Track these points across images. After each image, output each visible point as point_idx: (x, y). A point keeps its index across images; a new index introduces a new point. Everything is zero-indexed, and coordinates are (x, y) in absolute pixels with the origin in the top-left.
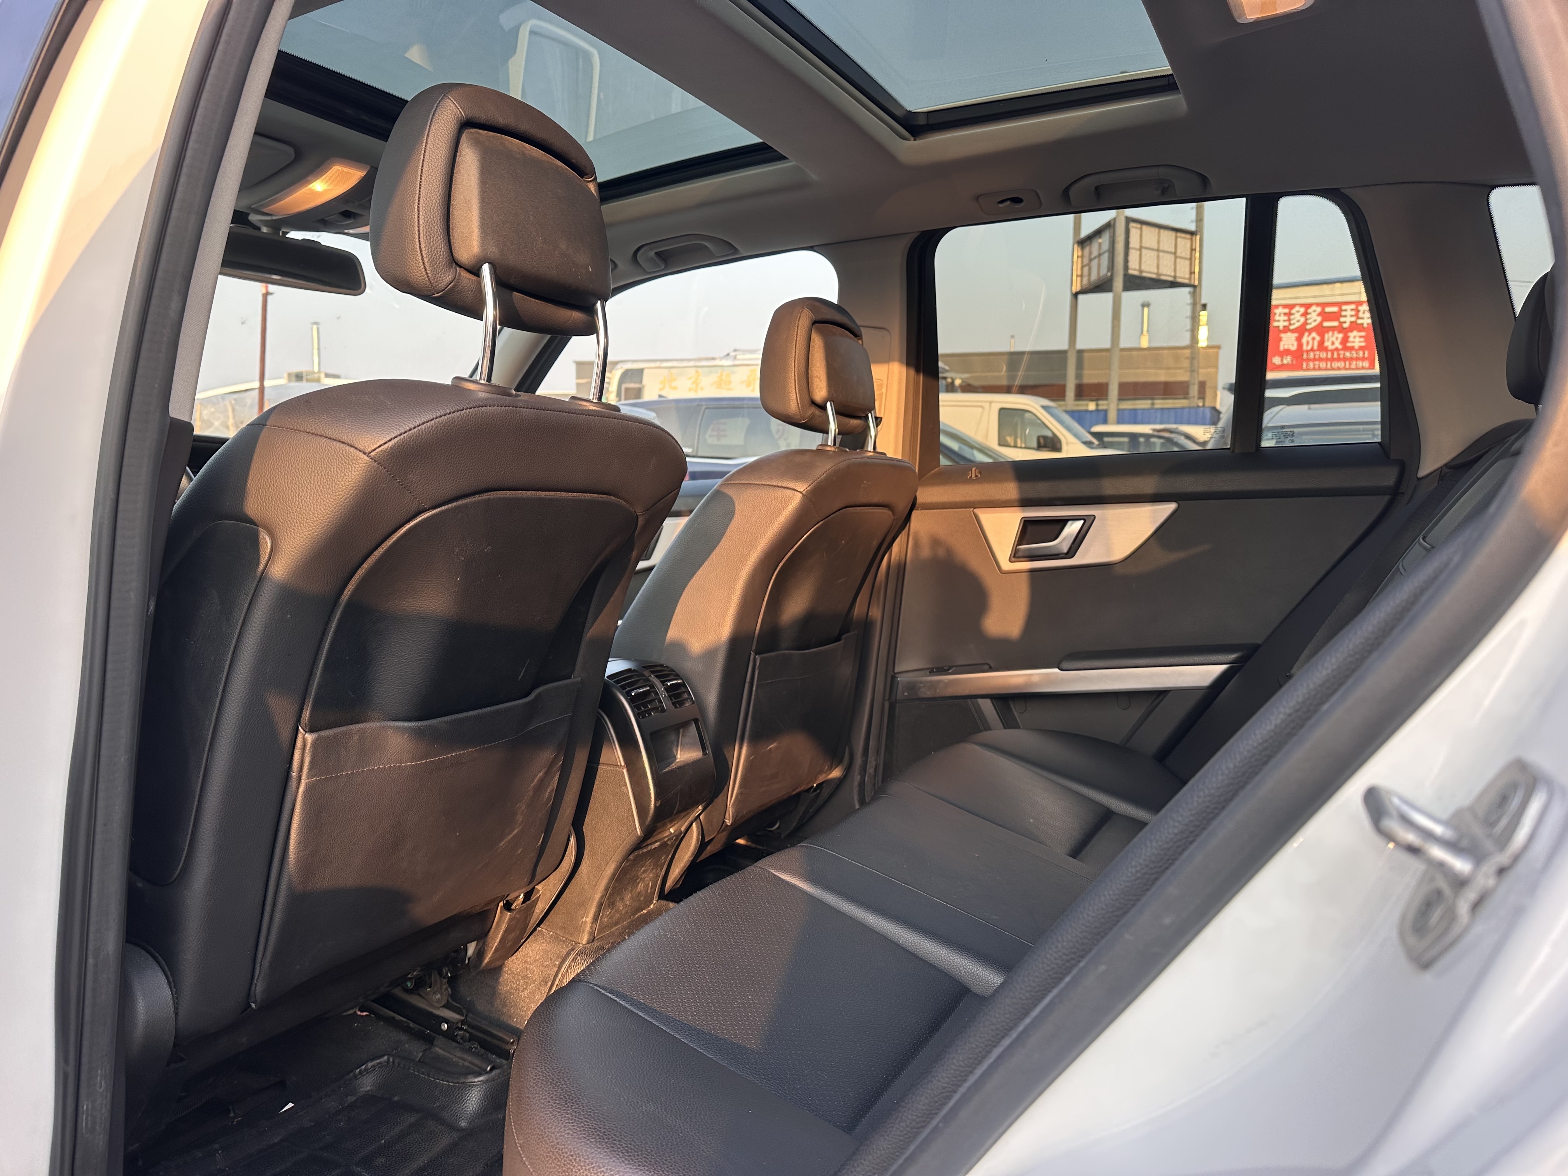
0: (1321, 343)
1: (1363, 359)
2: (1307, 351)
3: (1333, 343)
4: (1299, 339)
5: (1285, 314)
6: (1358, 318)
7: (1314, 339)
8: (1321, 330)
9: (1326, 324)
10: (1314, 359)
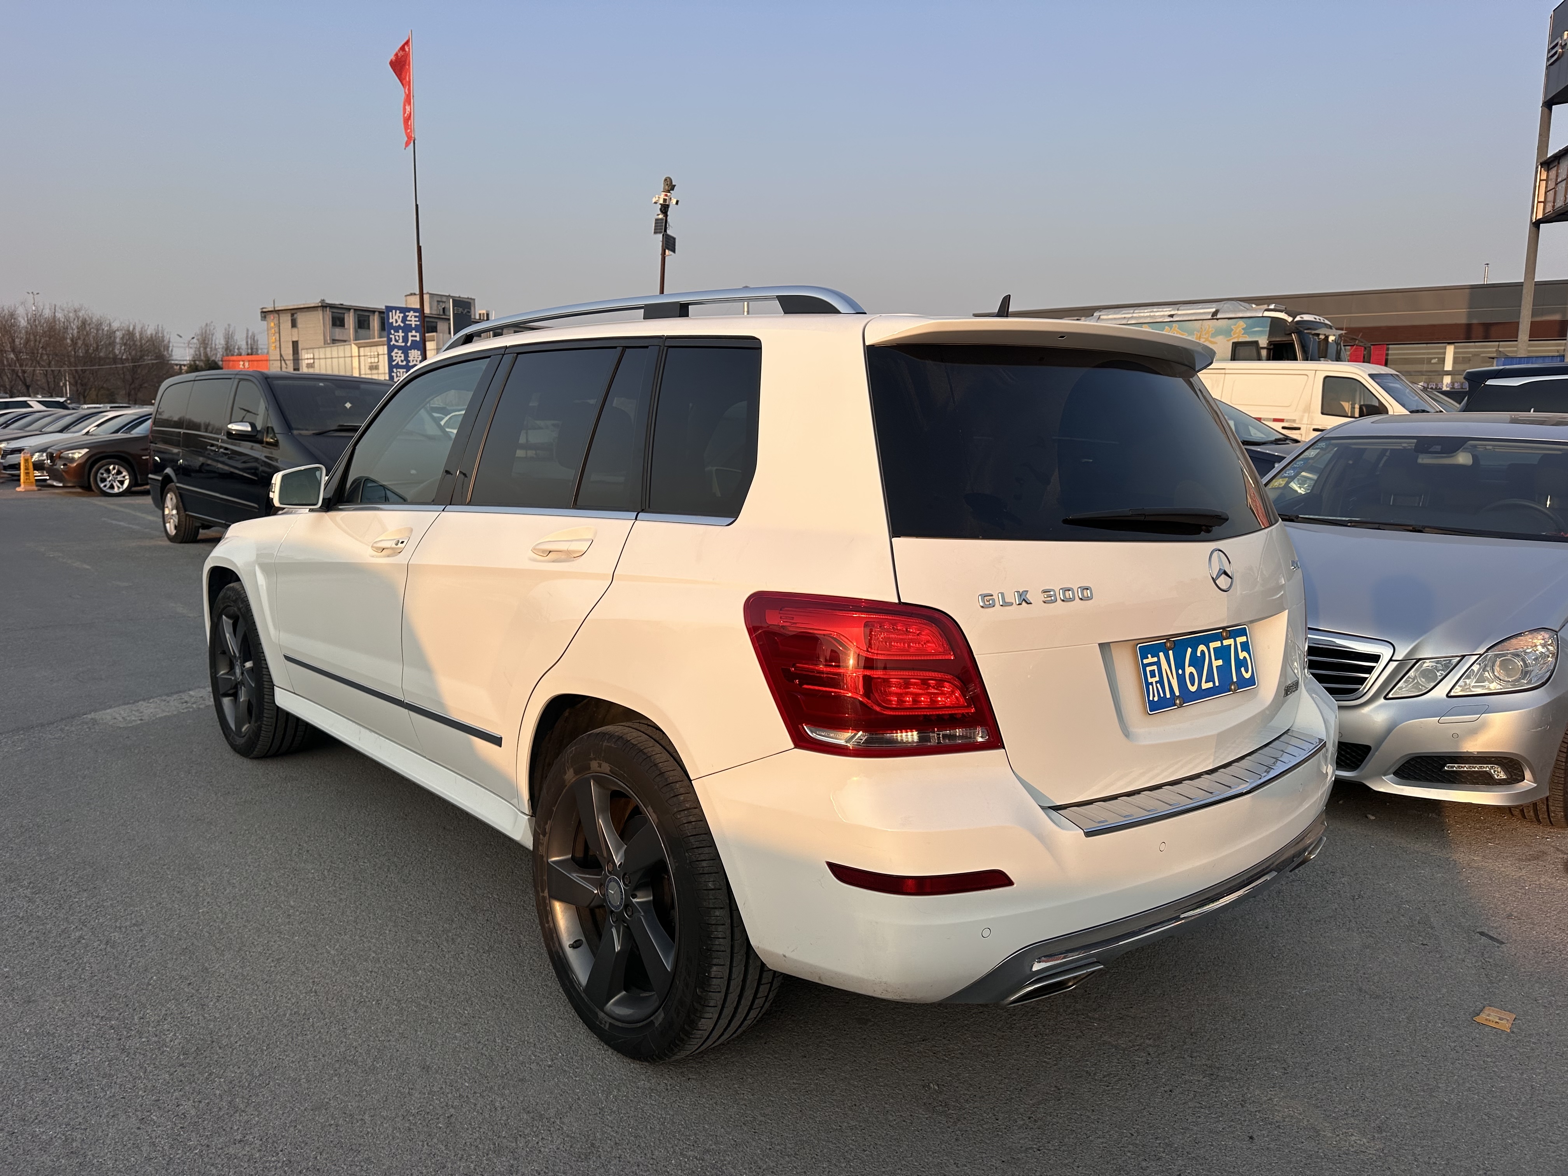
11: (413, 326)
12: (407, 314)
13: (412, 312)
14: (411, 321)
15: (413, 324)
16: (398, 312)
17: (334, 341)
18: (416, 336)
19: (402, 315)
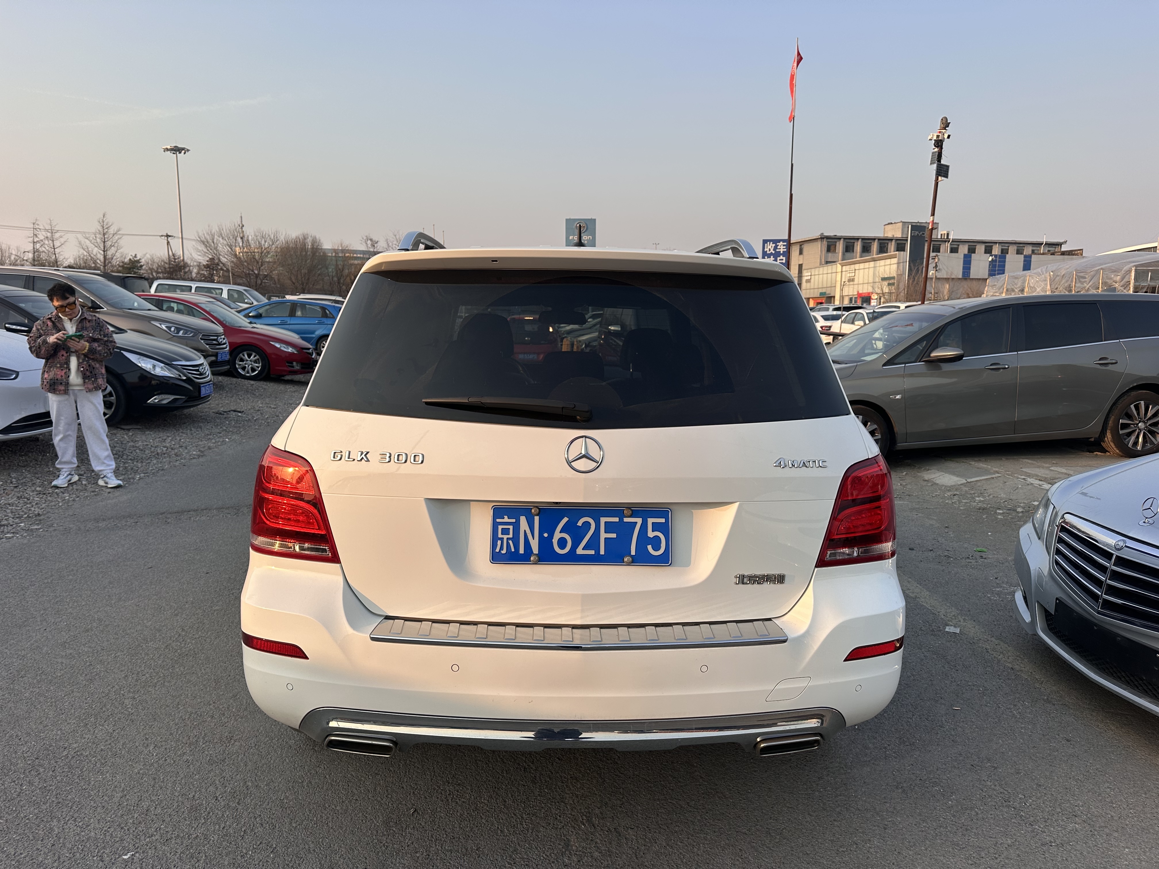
11: (782, 252)
12: (778, 244)
13: (781, 242)
14: (780, 249)
15: (782, 251)
16: (771, 243)
17: (827, 262)
18: (782, 260)
19: (774, 245)
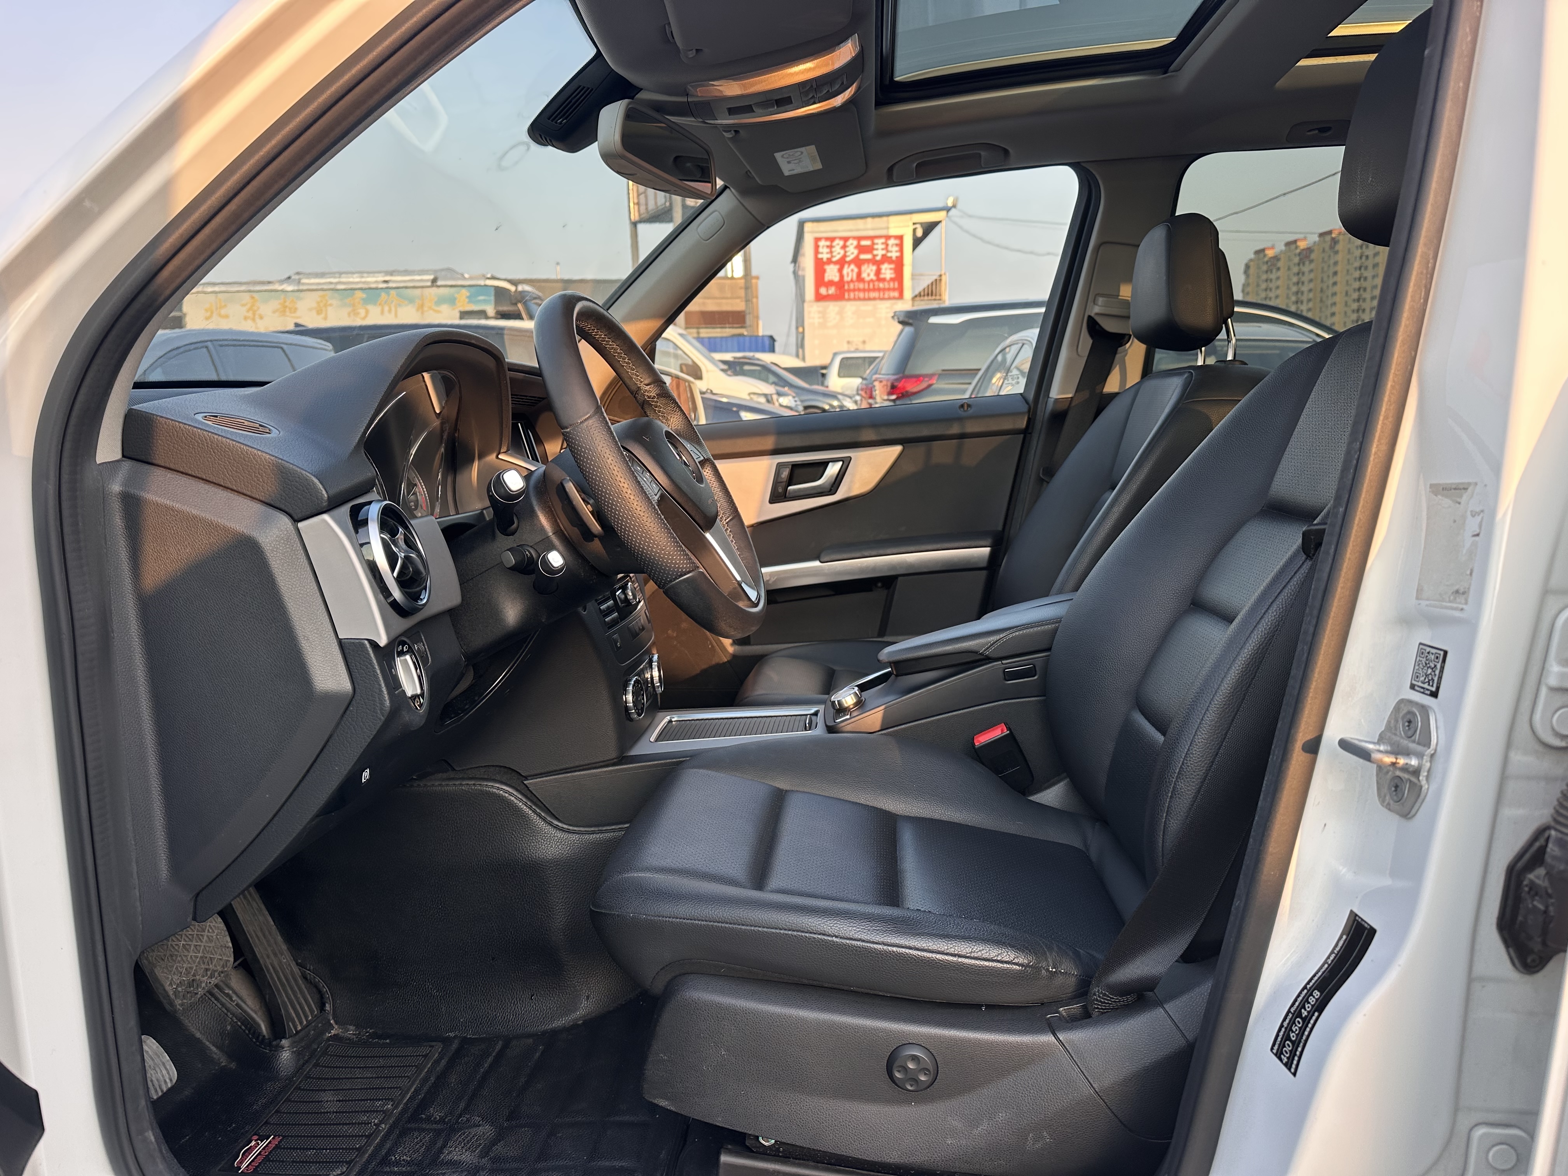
0: (859, 274)
1: (894, 289)
2: (848, 283)
3: (869, 275)
4: (840, 271)
5: (828, 247)
6: (888, 251)
7: (852, 270)
8: (858, 263)
9: (863, 257)
10: (854, 290)
